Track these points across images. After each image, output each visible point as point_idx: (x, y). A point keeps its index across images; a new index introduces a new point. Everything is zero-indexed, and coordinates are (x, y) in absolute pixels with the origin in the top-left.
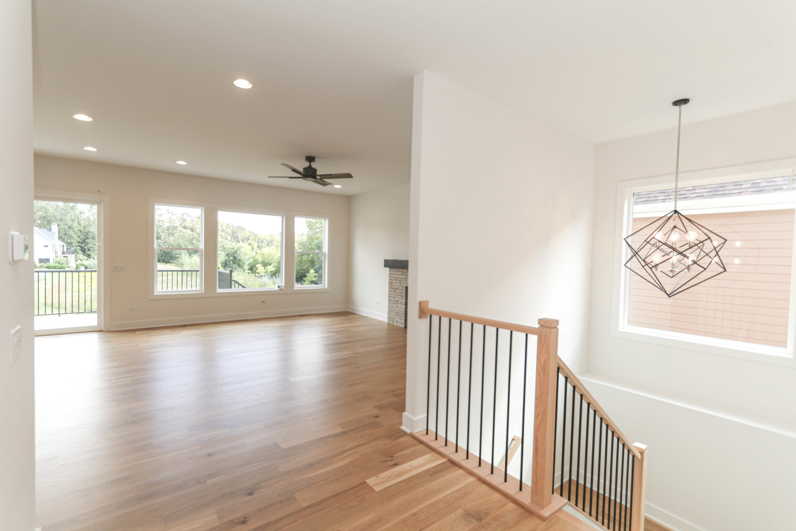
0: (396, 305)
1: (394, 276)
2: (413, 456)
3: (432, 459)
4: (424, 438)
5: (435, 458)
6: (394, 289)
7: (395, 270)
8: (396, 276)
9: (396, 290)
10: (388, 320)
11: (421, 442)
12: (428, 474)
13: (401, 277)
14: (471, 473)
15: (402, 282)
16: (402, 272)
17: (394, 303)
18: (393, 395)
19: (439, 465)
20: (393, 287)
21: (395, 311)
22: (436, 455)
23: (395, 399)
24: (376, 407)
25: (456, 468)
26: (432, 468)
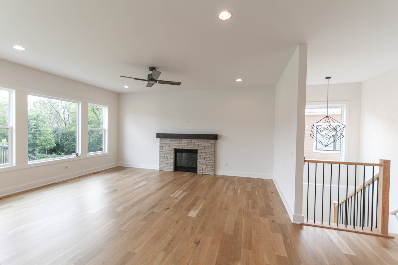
0: (166, 159)
1: (164, 143)
6: (164, 150)
7: (164, 139)
8: (165, 143)
9: (166, 151)
10: (159, 169)
13: (170, 143)
15: (170, 146)
16: (171, 140)
17: (165, 158)
20: (163, 149)
21: (166, 163)
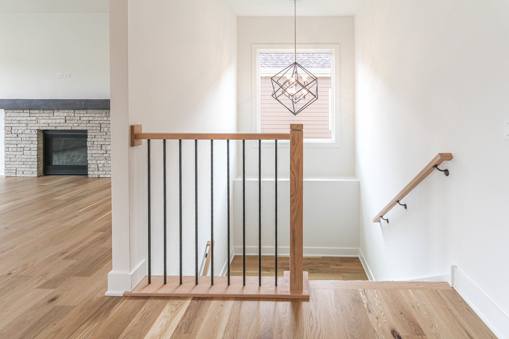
0: (21, 151)
1: (14, 118)
2: (148, 322)
3: (174, 310)
4: (150, 290)
5: (177, 305)
6: (15, 133)
7: (15, 111)
8: (19, 118)
10: (6, 173)
11: (147, 297)
12: (183, 331)
13: (29, 118)
14: (225, 298)
15: (28, 125)
16: (30, 113)
17: (17, 150)
18: (67, 258)
19: (187, 310)
20: (13, 132)
22: (176, 302)
23: (71, 262)
24: (42, 287)
25: (207, 302)
26: (181, 320)
